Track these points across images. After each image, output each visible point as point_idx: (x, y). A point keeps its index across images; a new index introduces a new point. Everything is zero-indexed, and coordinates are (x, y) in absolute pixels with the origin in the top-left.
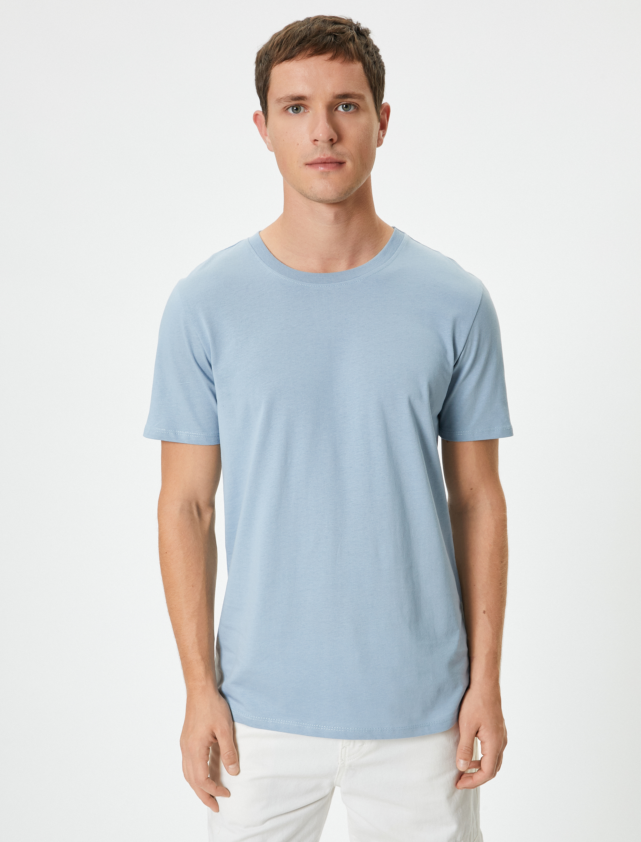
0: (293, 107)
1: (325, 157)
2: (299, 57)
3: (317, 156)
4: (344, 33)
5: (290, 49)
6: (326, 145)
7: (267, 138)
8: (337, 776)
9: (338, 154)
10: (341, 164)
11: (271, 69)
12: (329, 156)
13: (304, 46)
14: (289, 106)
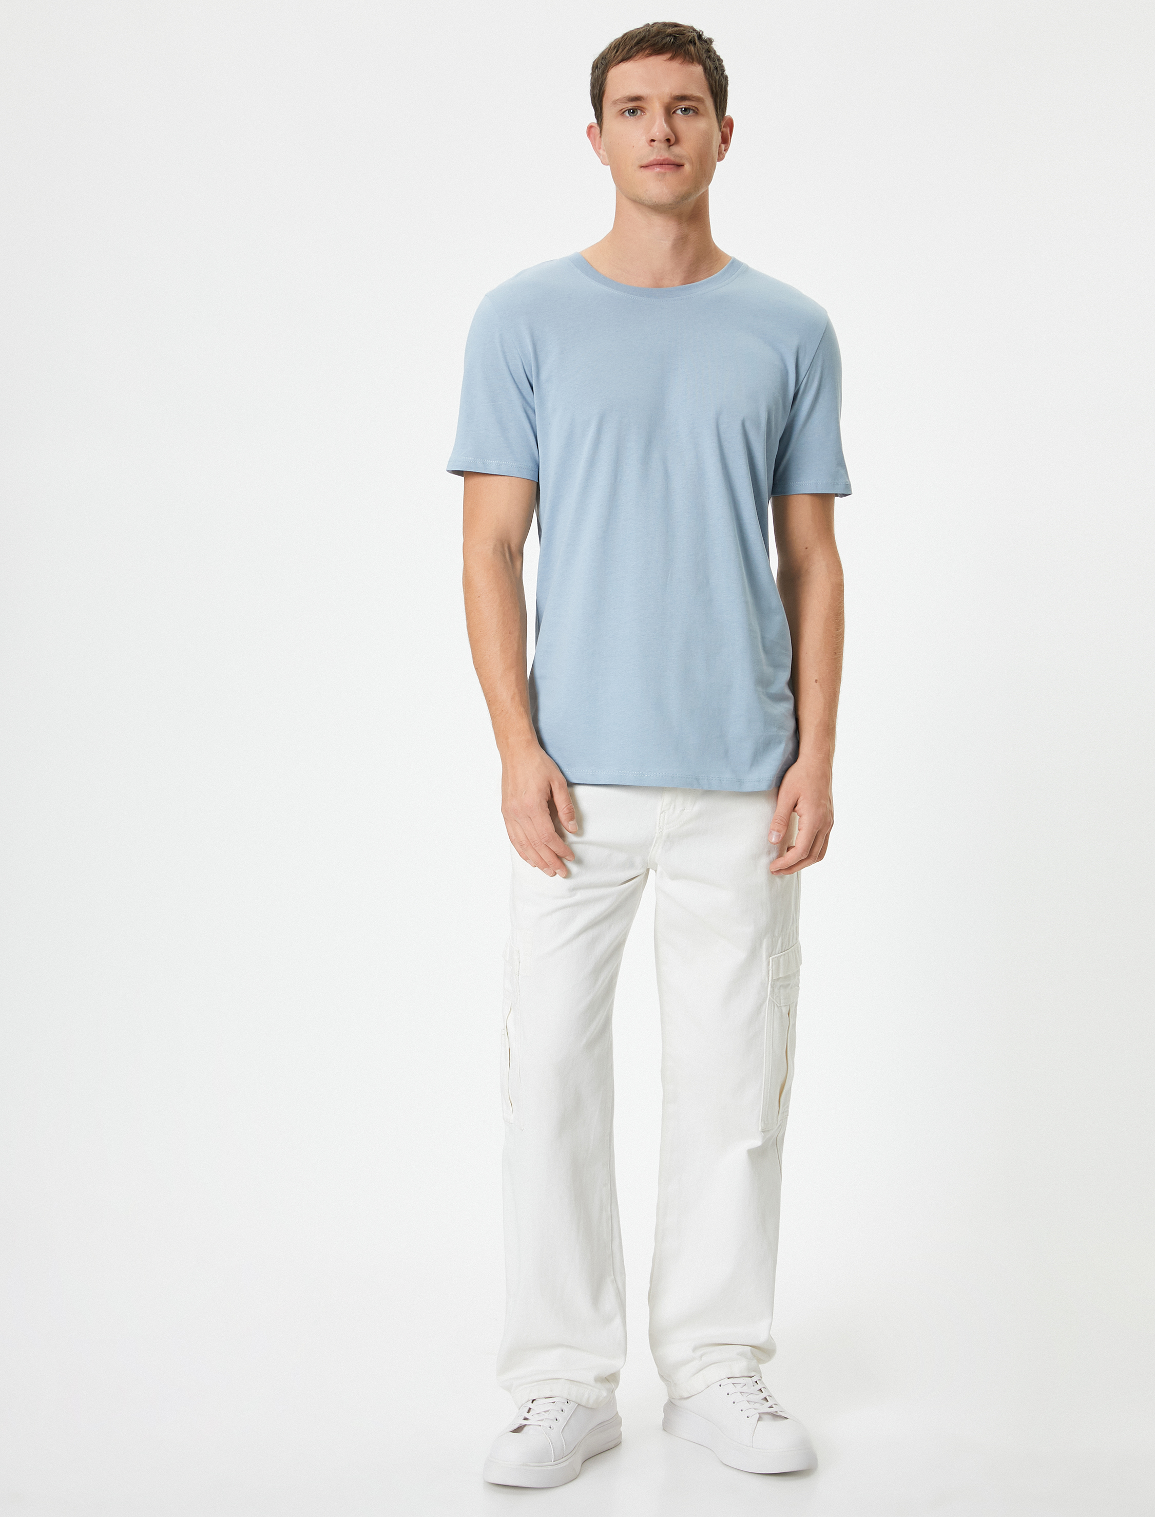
0: (629, 110)
1: (662, 158)
2: (637, 58)
3: (653, 157)
4: (684, 34)
5: (628, 49)
6: (664, 146)
7: (601, 152)
8: (652, 848)
9: (676, 156)
10: (679, 166)
11: (608, 72)
12: (666, 157)
13: (642, 47)
14: (626, 109)
